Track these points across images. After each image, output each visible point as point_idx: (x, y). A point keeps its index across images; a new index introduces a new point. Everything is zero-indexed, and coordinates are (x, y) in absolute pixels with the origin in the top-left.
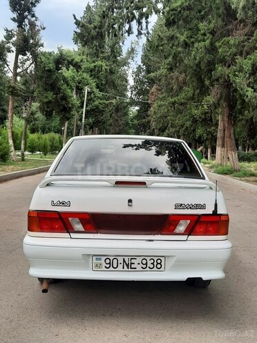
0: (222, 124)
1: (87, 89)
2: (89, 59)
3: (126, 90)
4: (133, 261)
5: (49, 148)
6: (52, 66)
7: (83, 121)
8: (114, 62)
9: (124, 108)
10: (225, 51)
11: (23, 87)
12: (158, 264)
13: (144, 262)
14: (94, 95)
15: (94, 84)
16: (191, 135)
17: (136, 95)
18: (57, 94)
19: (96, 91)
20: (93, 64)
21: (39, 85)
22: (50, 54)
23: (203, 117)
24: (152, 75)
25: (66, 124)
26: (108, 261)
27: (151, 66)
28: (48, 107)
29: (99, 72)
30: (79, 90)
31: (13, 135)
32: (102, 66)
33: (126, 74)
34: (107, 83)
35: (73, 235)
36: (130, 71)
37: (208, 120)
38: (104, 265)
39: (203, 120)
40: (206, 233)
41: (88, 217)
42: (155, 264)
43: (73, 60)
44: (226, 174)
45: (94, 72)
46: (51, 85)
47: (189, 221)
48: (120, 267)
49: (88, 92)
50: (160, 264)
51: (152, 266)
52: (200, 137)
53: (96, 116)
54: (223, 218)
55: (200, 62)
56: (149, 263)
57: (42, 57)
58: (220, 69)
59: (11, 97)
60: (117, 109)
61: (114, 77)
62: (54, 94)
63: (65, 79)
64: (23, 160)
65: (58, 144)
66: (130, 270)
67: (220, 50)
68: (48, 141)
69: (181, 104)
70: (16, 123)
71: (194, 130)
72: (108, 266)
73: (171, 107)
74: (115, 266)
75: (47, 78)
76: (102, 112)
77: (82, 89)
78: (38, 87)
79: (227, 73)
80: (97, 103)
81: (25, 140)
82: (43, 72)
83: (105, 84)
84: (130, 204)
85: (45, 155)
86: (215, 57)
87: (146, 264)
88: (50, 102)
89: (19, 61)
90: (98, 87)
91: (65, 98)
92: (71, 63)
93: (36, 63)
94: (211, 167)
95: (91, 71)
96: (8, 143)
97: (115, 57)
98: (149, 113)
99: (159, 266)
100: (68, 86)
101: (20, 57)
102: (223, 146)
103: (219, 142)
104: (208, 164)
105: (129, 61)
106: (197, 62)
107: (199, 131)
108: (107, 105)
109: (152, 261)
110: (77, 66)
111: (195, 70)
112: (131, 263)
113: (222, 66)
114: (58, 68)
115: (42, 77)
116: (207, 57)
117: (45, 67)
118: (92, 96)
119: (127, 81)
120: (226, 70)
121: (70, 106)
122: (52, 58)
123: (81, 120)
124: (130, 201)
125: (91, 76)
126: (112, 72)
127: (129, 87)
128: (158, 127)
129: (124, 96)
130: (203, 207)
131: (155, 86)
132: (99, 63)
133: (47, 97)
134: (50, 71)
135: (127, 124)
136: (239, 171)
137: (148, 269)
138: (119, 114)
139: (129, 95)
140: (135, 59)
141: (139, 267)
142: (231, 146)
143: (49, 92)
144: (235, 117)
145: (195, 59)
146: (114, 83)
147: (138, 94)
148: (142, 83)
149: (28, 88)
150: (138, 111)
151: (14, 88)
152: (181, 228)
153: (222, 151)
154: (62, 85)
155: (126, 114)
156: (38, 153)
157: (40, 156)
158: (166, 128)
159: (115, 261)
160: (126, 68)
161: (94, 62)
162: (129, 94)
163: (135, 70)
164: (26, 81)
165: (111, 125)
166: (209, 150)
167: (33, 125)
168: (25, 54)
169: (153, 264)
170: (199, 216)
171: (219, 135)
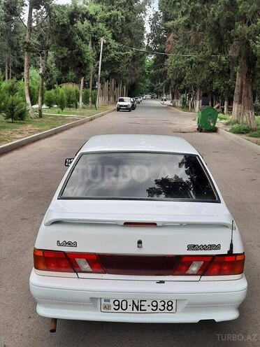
0: (240, 81)
1: (102, 40)
2: (105, 7)
3: (142, 38)
4: (143, 303)
5: (66, 102)
6: (66, 20)
7: (99, 74)
8: (130, 9)
9: (141, 56)
10: (246, 8)
11: (37, 42)
12: (169, 305)
13: (155, 304)
14: (110, 46)
15: (110, 35)
16: (209, 87)
17: (152, 44)
18: (72, 50)
19: (112, 42)
20: (109, 13)
21: (53, 41)
22: (64, 7)
23: (221, 69)
24: (170, 24)
25: (82, 81)
26: (117, 303)
27: (168, 13)
28: (63, 64)
29: (115, 21)
30: (95, 41)
31: (29, 91)
32: (117, 15)
33: (142, 21)
34: (123, 32)
35: (80, 275)
36: (147, 18)
37: (226, 72)
38: (113, 306)
39: (221, 72)
40: (220, 273)
41: (96, 258)
42: (166, 306)
43: (87, 13)
44: (243, 133)
45: (109, 22)
46: (66, 40)
47: (202, 263)
48: (130, 309)
49: (104, 44)
50: (171, 306)
51: (162, 308)
52: (217, 90)
53: (113, 68)
54: (238, 258)
55: (219, 19)
56: (160, 305)
57: (56, 11)
58: (240, 28)
59: (26, 53)
60: (134, 59)
61: (130, 25)
62: (69, 50)
63: (79, 34)
64: (41, 116)
65: (74, 98)
66: (139, 311)
67: (240, 7)
68: (65, 95)
69: (199, 63)
70: (34, 75)
71: (211, 82)
72: (117, 307)
73: (188, 66)
74: (124, 308)
75: (61, 33)
76: (118, 64)
77: (97, 40)
78: (53, 42)
79: (247, 32)
80: (112, 55)
81: (42, 95)
82: (57, 27)
83: (121, 33)
84: (140, 245)
85: (62, 109)
86: (235, 13)
87: (157, 306)
88: (65, 58)
89: (33, 15)
90: (114, 37)
91: (80, 54)
92: (86, 16)
93: (50, 17)
94: (227, 124)
95: (107, 21)
96: (25, 101)
97: (131, 4)
98: (165, 63)
99: (170, 308)
100: (83, 40)
101: (34, 10)
102: (240, 102)
103: (236, 98)
104: (225, 119)
105: (146, 7)
106: (215, 19)
107: (216, 84)
108: (123, 57)
109: (163, 303)
110: (92, 19)
111: (214, 28)
112: (141, 305)
113: (242, 24)
114: (72, 23)
115: (56, 32)
116: (226, 14)
117: (59, 22)
118: (108, 47)
119: (143, 29)
120: (247, 29)
121: (86, 61)
122: (65, 12)
123: (97, 73)
124: (140, 242)
125: (107, 26)
126: (128, 20)
127: (145, 35)
128: (175, 78)
129: (141, 45)
130: (218, 247)
131: (172, 35)
132: (115, 12)
133: (62, 53)
134: (64, 25)
135: (144, 72)
136: (255, 130)
137: (158, 310)
138: (136, 63)
139: (146, 44)
140: (152, 5)
141: (149, 310)
142: (248, 105)
143: (64, 48)
144: (254, 75)
145: (214, 16)
146: (130, 32)
147: (155, 42)
148: (159, 30)
149: (43, 43)
150: (155, 60)
151: (29, 44)
152: (194, 268)
153: (238, 107)
154: (77, 40)
155: (142, 63)
156: (56, 106)
157: (57, 110)
158: (182, 80)
159: (124, 303)
160: (142, 15)
161: (109, 10)
162: (146, 42)
163: (152, 17)
164: (41, 35)
165: (127, 75)
166: (226, 103)
167: (49, 82)
168: (38, 8)
169: (163, 306)
170: (214, 257)
171: (237, 91)
